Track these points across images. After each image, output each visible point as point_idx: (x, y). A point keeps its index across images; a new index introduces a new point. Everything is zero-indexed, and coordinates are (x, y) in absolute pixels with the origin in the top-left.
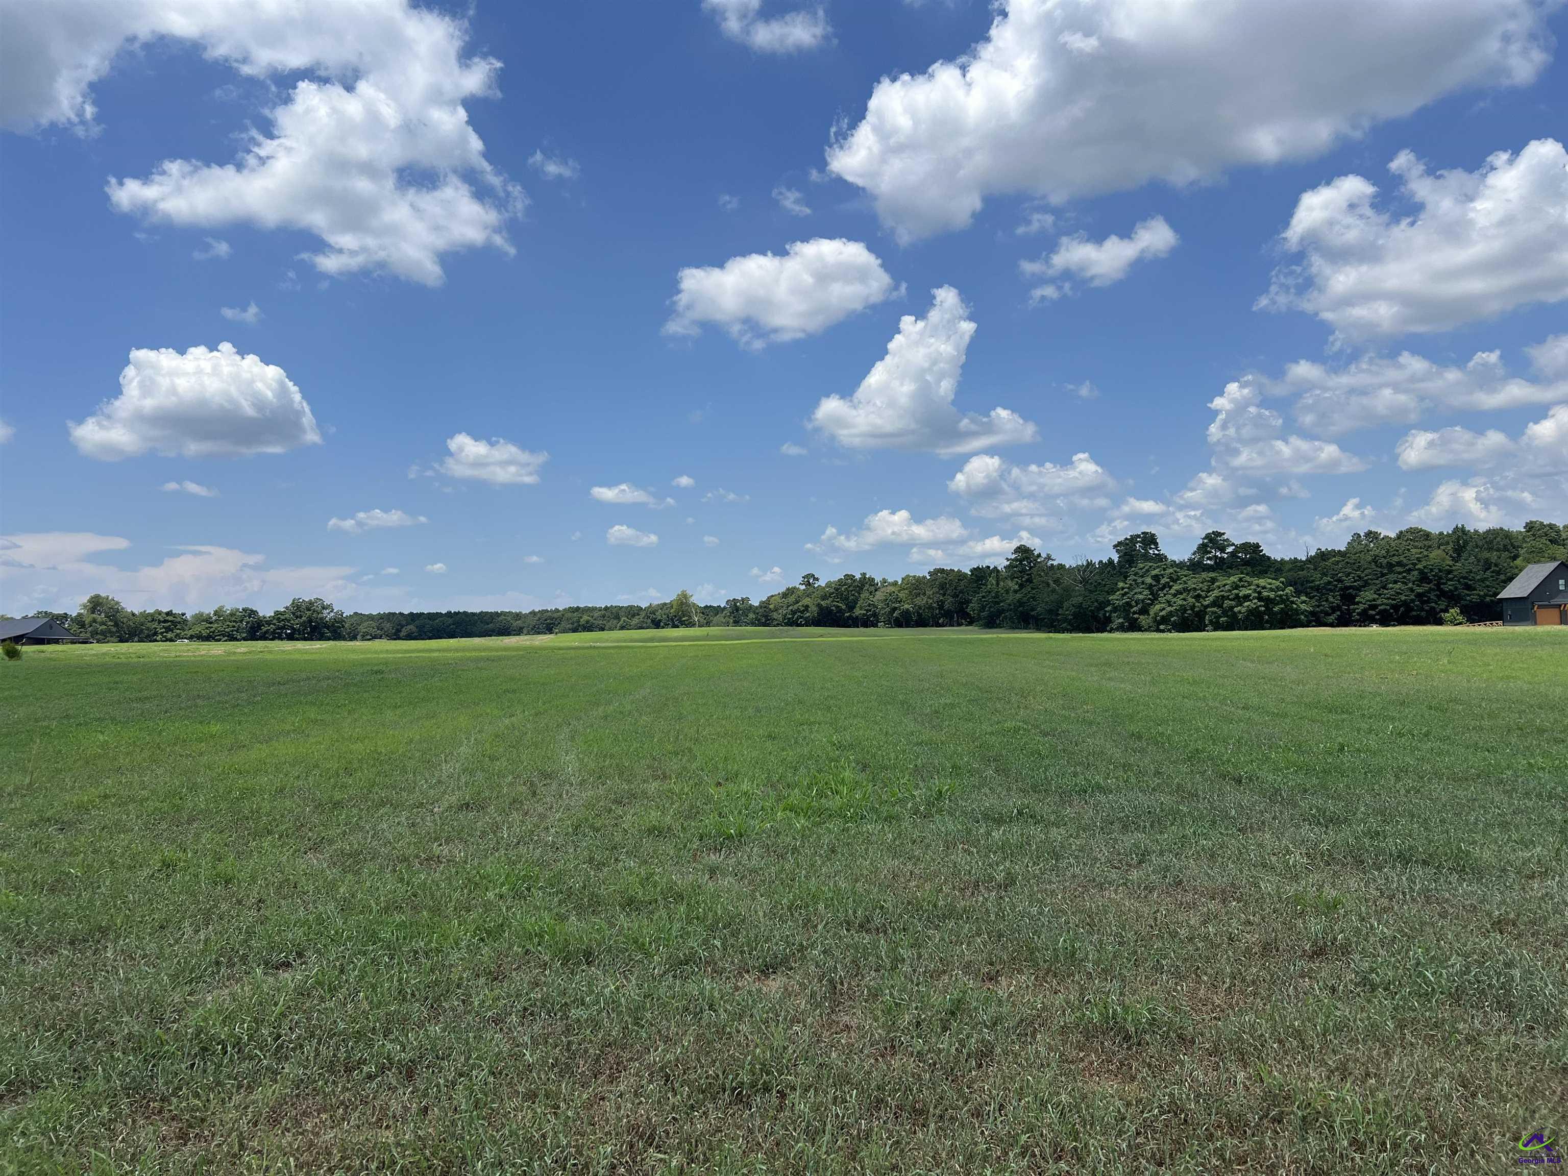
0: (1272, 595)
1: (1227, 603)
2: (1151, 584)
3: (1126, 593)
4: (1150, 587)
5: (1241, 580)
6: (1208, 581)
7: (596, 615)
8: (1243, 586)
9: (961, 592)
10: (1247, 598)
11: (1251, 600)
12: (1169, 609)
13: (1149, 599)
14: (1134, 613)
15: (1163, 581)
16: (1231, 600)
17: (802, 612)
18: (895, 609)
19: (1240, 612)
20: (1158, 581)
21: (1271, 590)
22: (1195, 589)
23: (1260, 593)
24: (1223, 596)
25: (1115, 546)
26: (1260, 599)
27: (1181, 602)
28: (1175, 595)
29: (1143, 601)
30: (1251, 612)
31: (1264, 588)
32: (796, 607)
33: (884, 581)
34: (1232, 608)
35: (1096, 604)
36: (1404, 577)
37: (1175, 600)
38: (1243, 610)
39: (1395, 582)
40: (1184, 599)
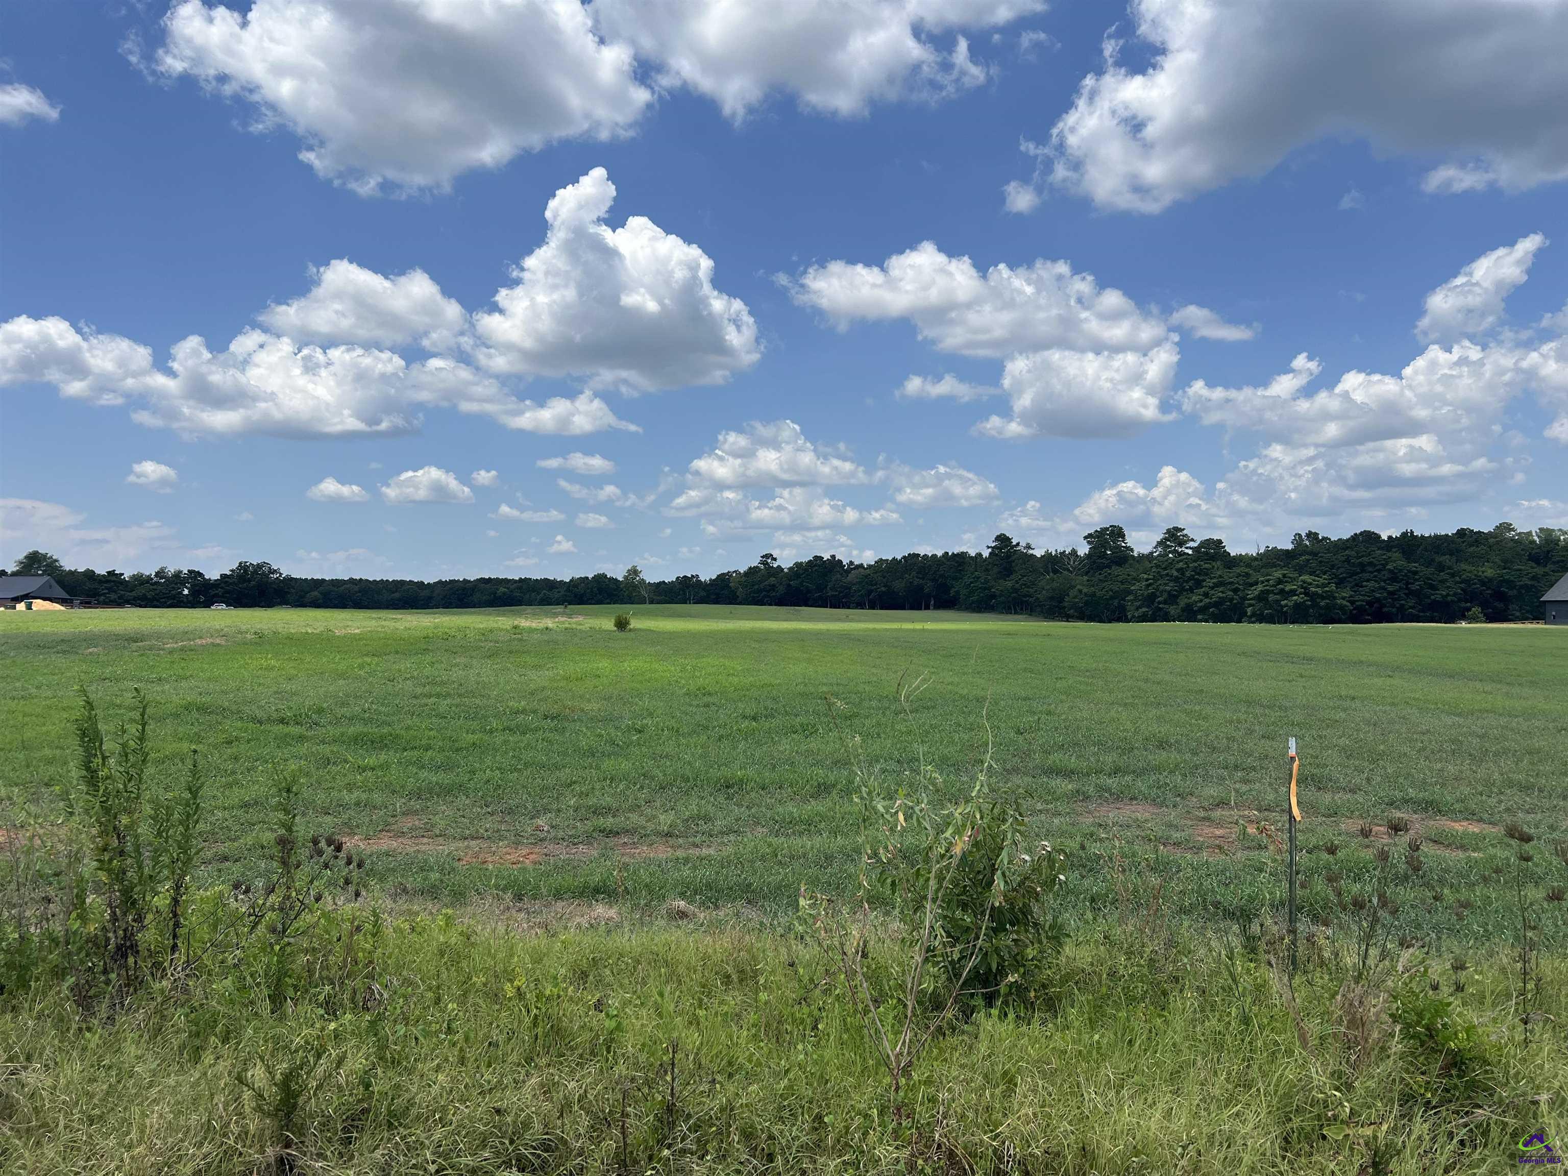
0: (1319, 590)
1: (1271, 597)
2: (1177, 577)
3: (1150, 585)
4: (1176, 580)
5: (1284, 576)
6: (1243, 576)
7: (512, 587)
8: (1286, 582)
9: (942, 576)
10: (1293, 593)
11: (1298, 595)
12: (1207, 600)
13: (1175, 590)
14: (1159, 603)
15: (1188, 574)
16: (1275, 594)
17: (768, 591)
18: (870, 592)
19: (1286, 605)
20: (1183, 574)
21: (1317, 586)
22: (1232, 583)
23: (1305, 588)
24: (1267, 590)
25: (1085, 538)
26: (1306, 594)
27: (1220, 595)
28: (1212, 588)
29: (1169, 592)
30: (1297, 605)
31: (1310, 584)
32: (762, 586)
33: (852, 563)
34: (1278, 601)
35: (1111, 593)
36: (1375, 576)
37: (1213, 592)
38: (1290, 604)
39: (1368, 581)
40: (1222, 592)
